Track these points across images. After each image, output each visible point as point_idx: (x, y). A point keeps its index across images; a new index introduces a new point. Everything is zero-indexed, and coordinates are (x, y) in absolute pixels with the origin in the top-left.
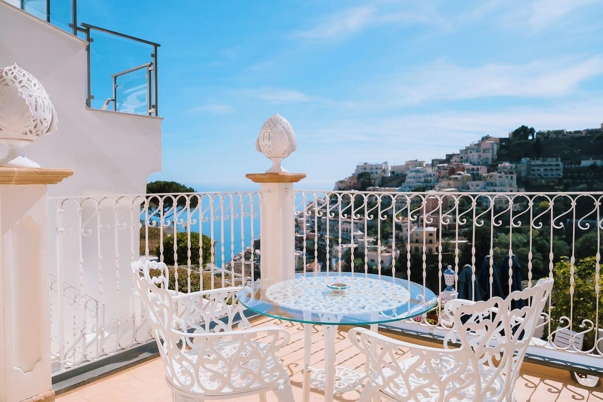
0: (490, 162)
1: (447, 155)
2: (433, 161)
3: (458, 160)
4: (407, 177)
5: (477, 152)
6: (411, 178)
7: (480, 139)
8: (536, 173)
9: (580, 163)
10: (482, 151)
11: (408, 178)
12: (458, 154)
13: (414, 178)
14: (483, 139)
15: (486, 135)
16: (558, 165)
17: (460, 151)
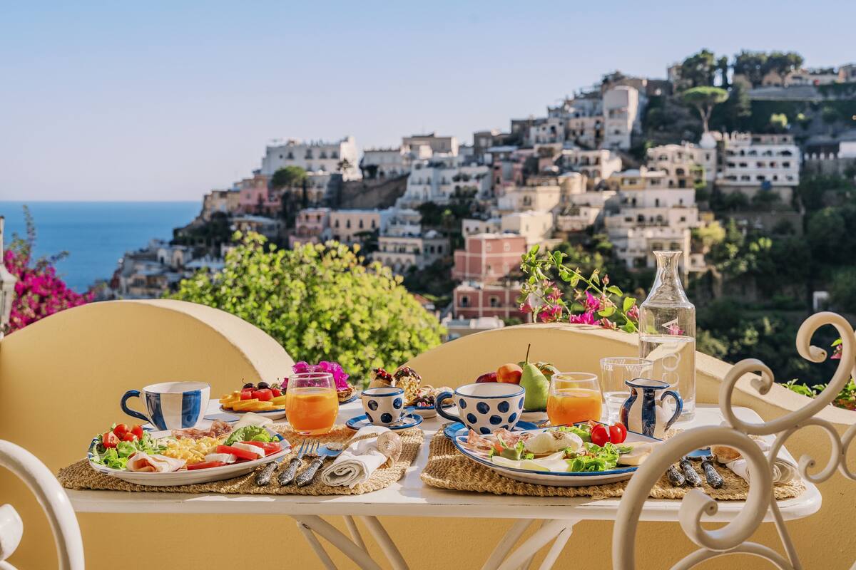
0: (626, 144)
1: (514, 122)
2: (477, 137)
3: (545, 134)
4: (409, 180)
5: (591, 115)
6: (420, 183)
7: (599, 80)
8: (738, 171)
9: (835, 148)
10: (606, 114)
11: (413, 183)
12: (545, 121)
13: (429, 183)
14: (606, 81)
15: (613, 71)
16: (787, 153)
17: (550, 110)
